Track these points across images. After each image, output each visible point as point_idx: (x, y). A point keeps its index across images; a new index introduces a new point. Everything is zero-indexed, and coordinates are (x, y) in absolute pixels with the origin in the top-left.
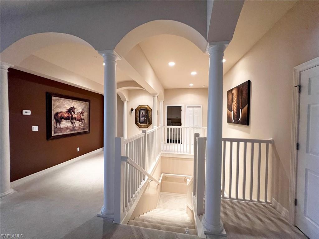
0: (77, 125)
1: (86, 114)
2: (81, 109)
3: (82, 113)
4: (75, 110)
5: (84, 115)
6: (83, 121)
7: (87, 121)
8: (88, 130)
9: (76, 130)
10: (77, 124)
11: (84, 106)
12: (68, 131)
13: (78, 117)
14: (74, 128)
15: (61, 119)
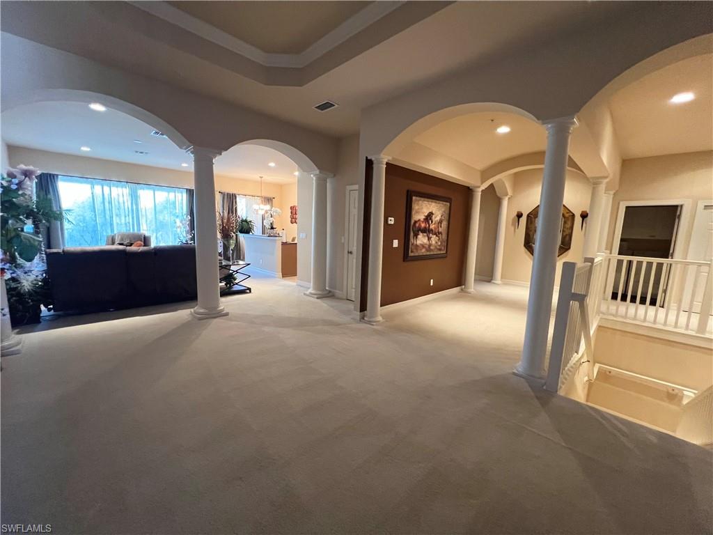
0: (434, 242)
1: (444, 224)
2: (440, 215)
3: (441, 222)
4: (433, 216)
5: (442, 225)
6: (440, 235)
7: (444, 236)
8: (444, 252)
9: (432, 250)
10: (434, 239)
11: (443, 210)
12: (424, 250)
13: (435, 228)
14: (430, 245)
15: (418, 231)
